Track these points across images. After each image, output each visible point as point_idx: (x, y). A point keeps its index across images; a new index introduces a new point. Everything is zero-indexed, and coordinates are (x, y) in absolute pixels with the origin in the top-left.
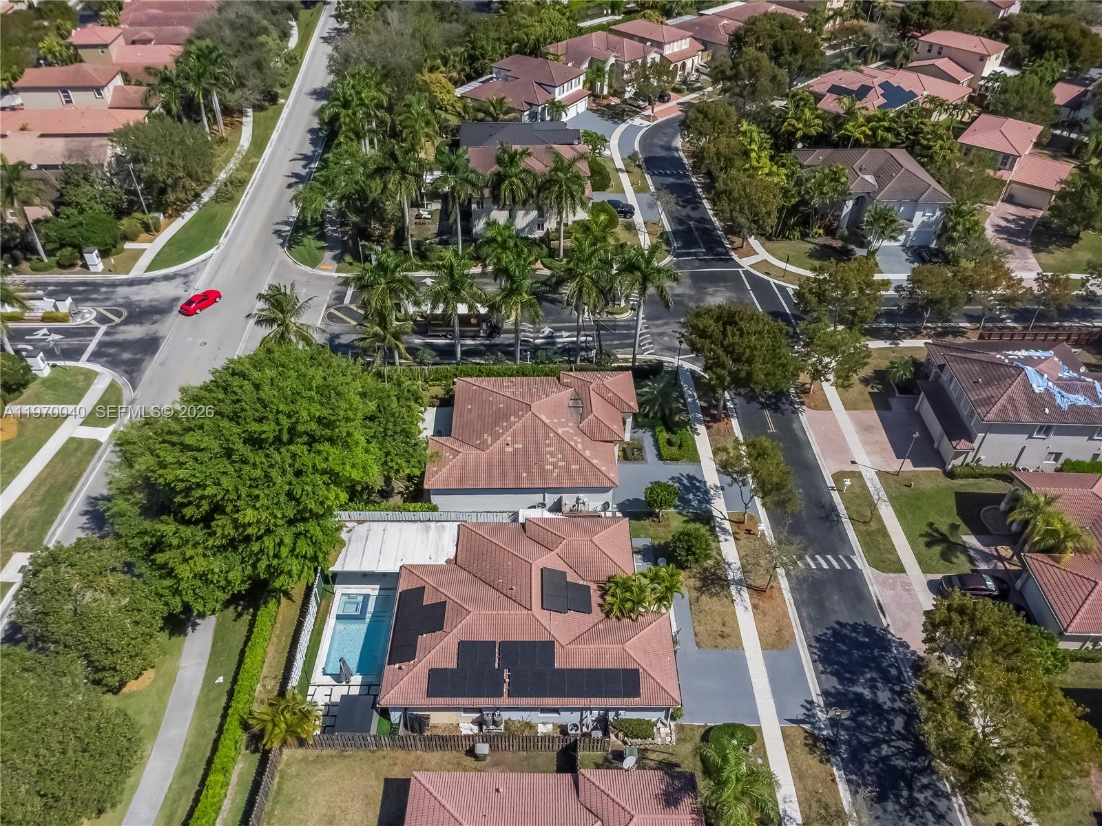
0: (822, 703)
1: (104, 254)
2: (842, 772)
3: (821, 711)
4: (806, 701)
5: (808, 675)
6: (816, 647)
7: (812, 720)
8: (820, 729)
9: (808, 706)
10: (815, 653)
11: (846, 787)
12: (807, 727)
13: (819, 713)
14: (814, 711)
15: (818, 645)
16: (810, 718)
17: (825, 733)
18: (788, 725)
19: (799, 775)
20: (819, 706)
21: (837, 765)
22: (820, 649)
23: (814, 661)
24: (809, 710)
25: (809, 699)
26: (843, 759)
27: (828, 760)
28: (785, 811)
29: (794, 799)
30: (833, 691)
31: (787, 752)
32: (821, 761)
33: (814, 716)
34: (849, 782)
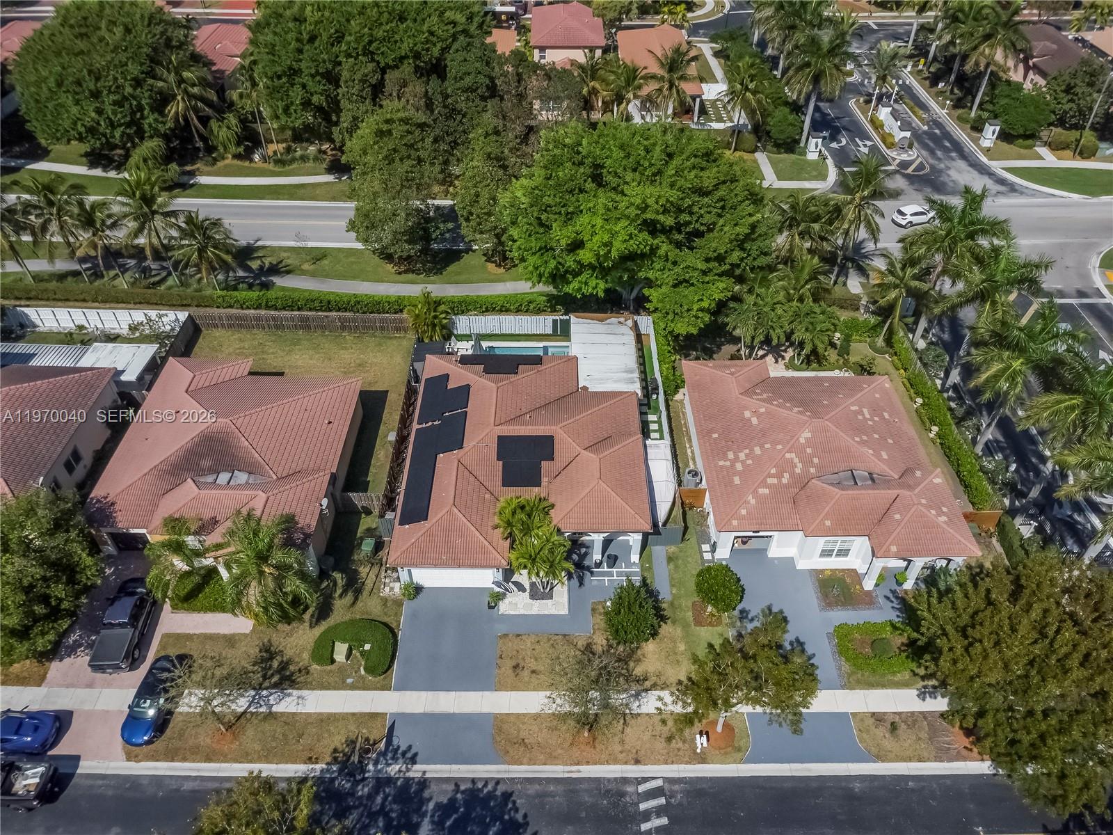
0: (410, 774)
1: (1005, 136)
2: (318, 774)
3: (400, 771)
4: (416, 755)
5: (455, 767)
6: (495, 789)
7: (390, 755)
8: (376, 763)
9: (409, 755)
10: (486, 785)
11: (300, 774)
12: (382, 745)
13: (397, 767)
14: (401, 761)
15: (498, 793)
16: (392, 752)
17: (371, 767)
18: (388, 723)
19: (326, 720)
20: (408, 770)
21: (328, 770)
22: (491, 795)
23: (473, 781)
24: (404, 754)
25: (418, 759)
26: (332, 780)
27: (335, 759)
28: (289, 695)
29: (300, 709)
30: (426, 794)
31: (353, 714)
32: (335, 750)
33: (395, 759)
34: (303, 780)
